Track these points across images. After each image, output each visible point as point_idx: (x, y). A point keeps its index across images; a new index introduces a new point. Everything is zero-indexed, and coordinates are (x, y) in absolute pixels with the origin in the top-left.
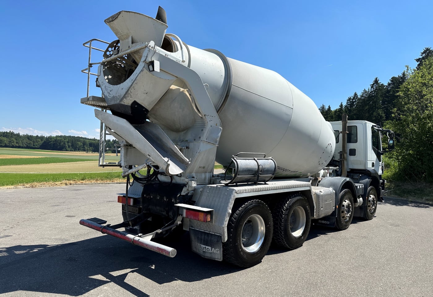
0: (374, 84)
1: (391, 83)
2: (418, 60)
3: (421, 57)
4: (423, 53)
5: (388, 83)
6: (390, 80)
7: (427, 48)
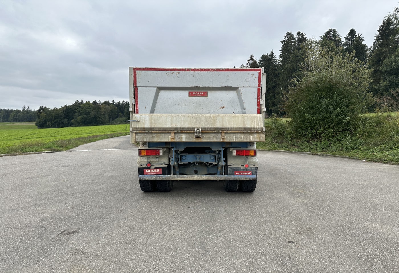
0: (250, 60)
1: (262, 60)
2: (282, 42)
3: (284, 39)
4: (286, 37)
5: (259, 60)
6: (261, 57)
7: (289, 33)
